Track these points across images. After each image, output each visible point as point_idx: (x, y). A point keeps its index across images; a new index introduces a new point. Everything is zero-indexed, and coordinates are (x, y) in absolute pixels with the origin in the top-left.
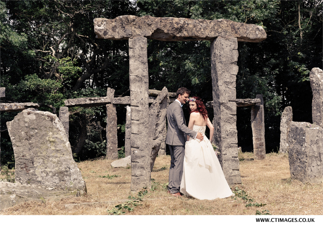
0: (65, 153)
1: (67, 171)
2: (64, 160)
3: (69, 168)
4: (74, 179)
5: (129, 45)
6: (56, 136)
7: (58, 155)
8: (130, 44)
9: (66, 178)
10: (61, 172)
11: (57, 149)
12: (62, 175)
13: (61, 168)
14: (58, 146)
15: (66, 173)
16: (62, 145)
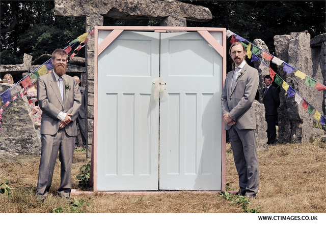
0: (27, 122)
1: (29, 139)
2: (27, 129)
3: (32, 136)
4: (36, 147)
5: (87, 23)
6: (21, 106)
7: (22, 124)
8: (88, 21)
9: (29, 146)
10: (24, 140)
11: (21, 118)
12: (24, 142)
13: (23, 136)
14: (22, 116)
15: (28, 141)
16: (26, 115)
